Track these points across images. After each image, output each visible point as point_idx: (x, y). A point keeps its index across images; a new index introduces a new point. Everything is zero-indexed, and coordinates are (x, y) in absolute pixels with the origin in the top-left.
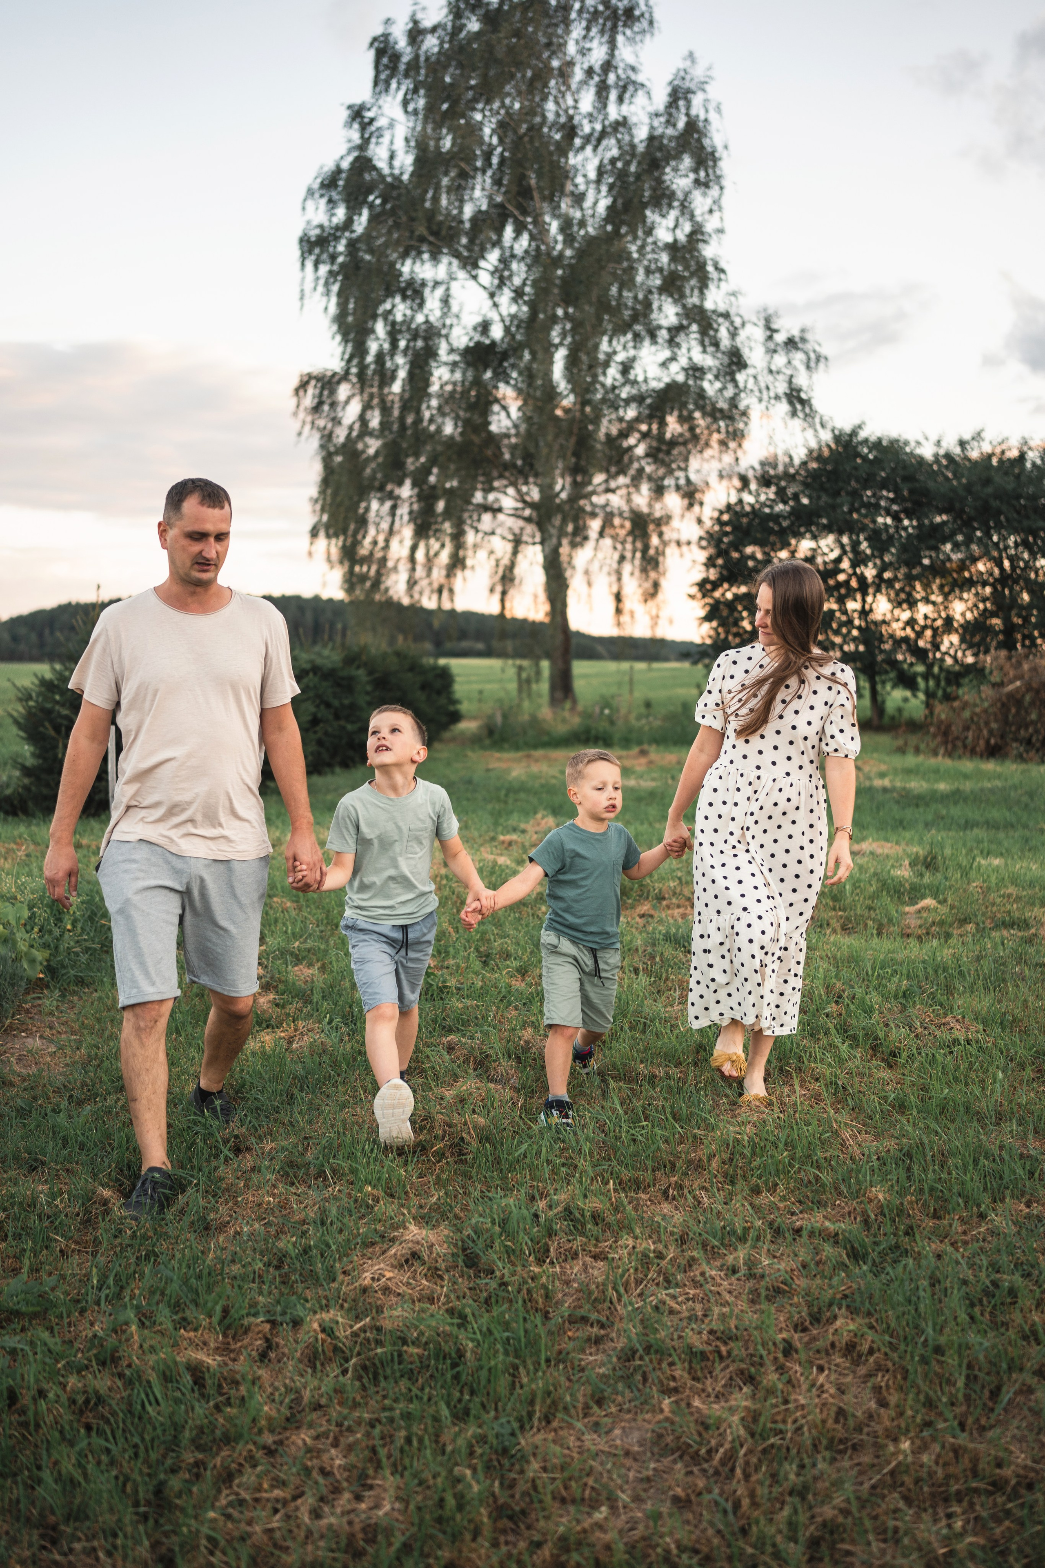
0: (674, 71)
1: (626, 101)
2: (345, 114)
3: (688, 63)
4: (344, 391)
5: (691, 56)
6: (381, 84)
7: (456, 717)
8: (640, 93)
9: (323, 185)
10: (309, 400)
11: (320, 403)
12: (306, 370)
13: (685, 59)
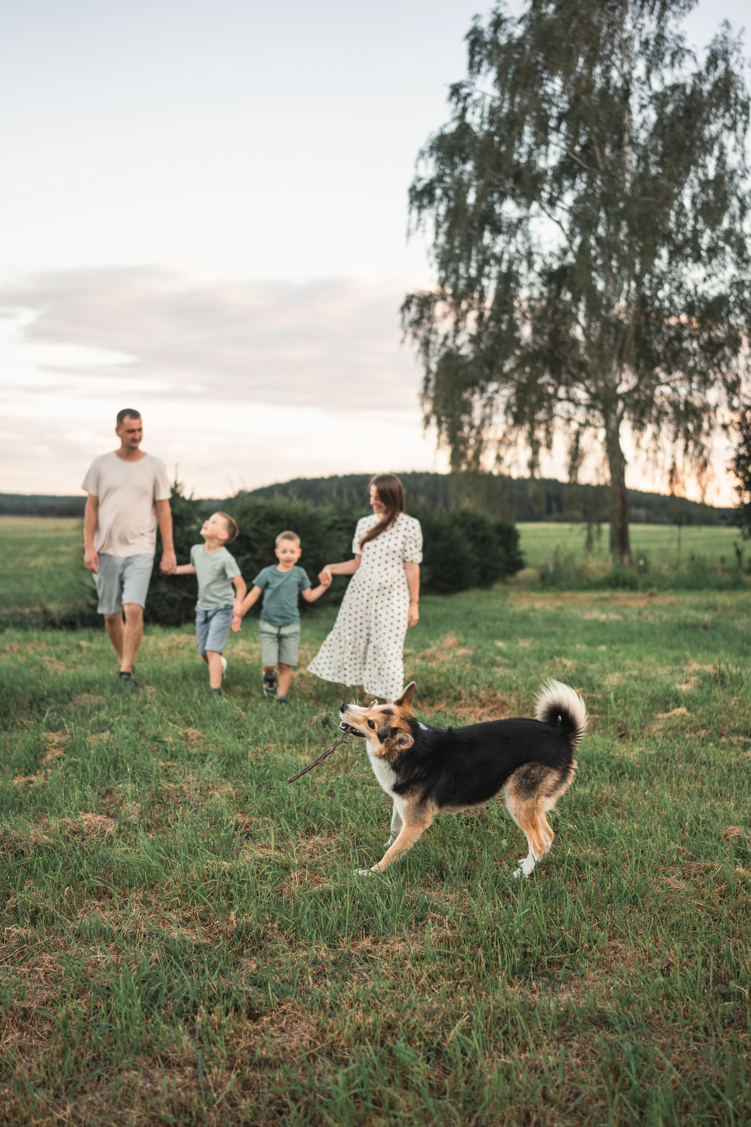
0: (713, 37)
1: (676, 65)
2: (447, 91)
3: (724, 29)
4: (440, 308)
5: (727, 24)
6: (474, 67)
7: (520, 565)
8: (687, 57)
9: (432, 148)
10: (413, 313)
11: (421, 317)
12: (411, 292)
13: (723, 25)
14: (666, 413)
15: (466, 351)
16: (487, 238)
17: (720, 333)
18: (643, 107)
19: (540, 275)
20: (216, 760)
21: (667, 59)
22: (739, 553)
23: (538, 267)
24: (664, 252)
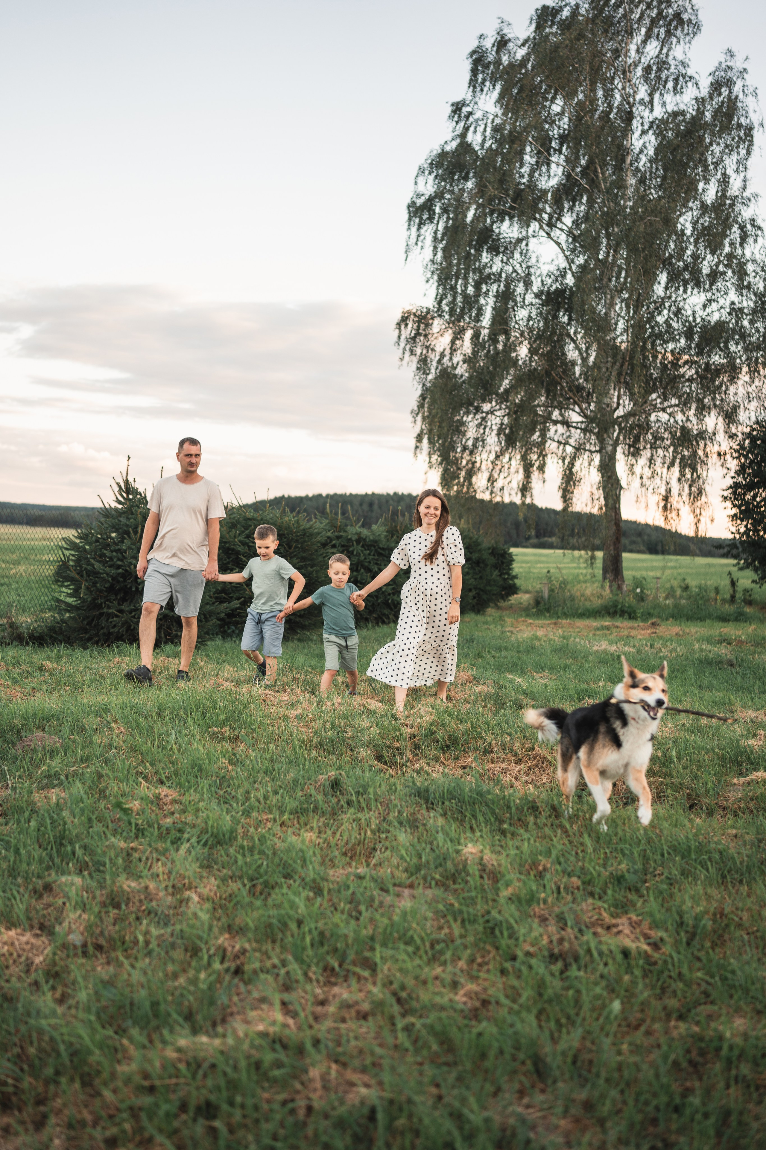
0: (716, 64)
1: (679, 91)
2: (449, 109)
3: (728, 57)
4: (437, 325)
5: (730, 53)
6: (476, 86)
7: (513, 590)
8: (690, 84)
9: (432, 165)
10: (408, 331)
11: (418, 334)
12: (408, 308)
13: (726, 54)
14: (663, 439)
15: (462, 370)
16: (485, 257)
17: (717, 359)
18: (644, 132)
19: (537, 296)
20: (194, 840)
21: (670, 85)
22: (733, 583)
23: (536, 287)
24: (663, 278)
